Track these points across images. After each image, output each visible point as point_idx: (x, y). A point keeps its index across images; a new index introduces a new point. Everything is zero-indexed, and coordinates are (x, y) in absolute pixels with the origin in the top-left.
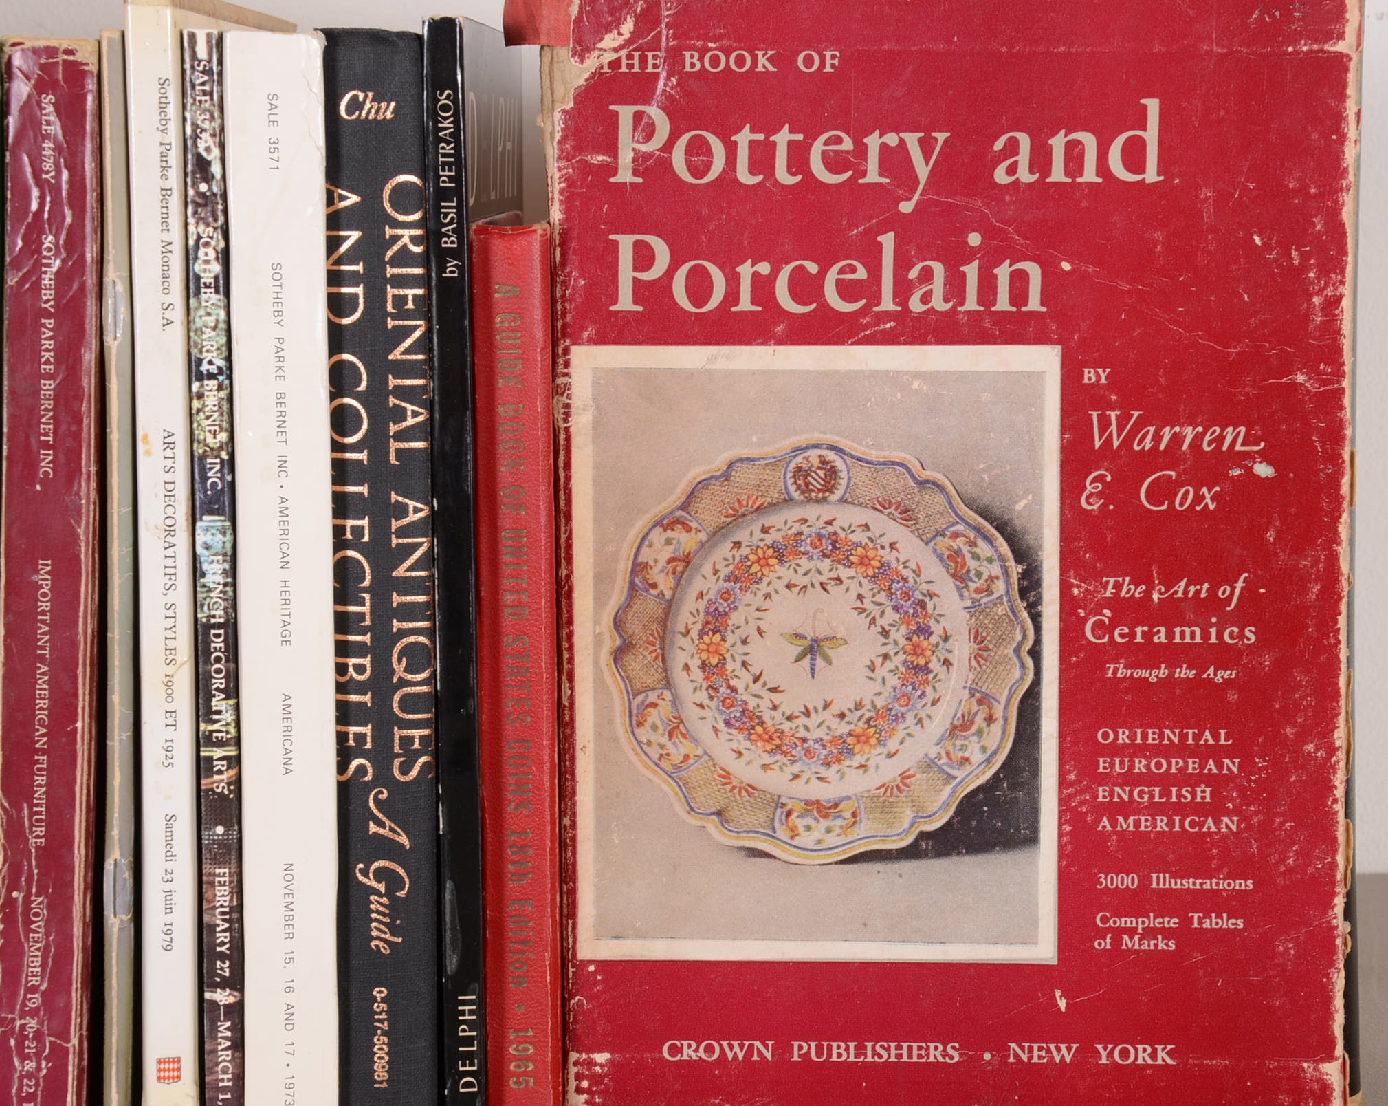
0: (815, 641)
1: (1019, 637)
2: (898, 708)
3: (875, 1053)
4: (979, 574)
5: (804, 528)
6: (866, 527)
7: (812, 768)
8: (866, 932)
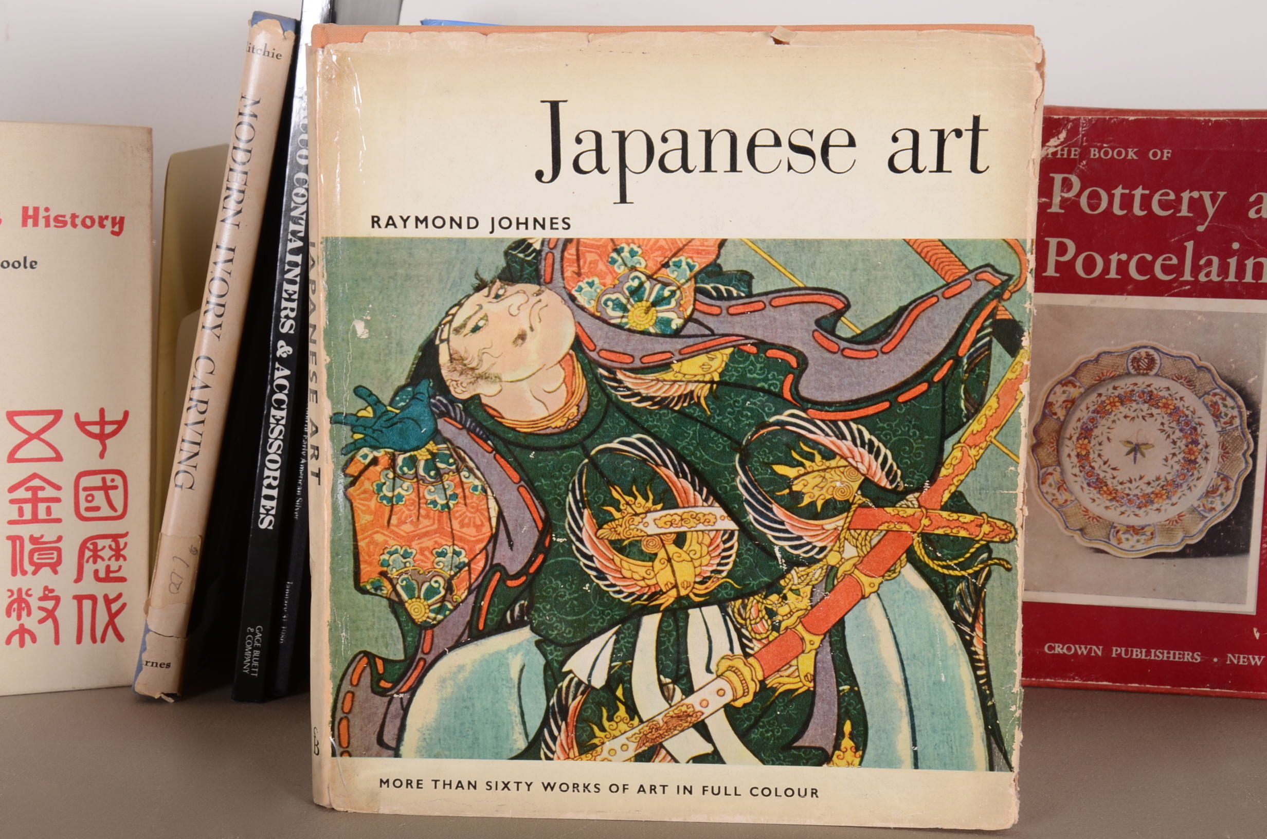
0: (1137, 445)
1: (1245, 447)
2: (1179, 481)
3: (1156, 655)
4: (1226, 415)
5: (1136, 388)
6: (1168, 389)
7: (1130, 509)
8: (1154, 593)
